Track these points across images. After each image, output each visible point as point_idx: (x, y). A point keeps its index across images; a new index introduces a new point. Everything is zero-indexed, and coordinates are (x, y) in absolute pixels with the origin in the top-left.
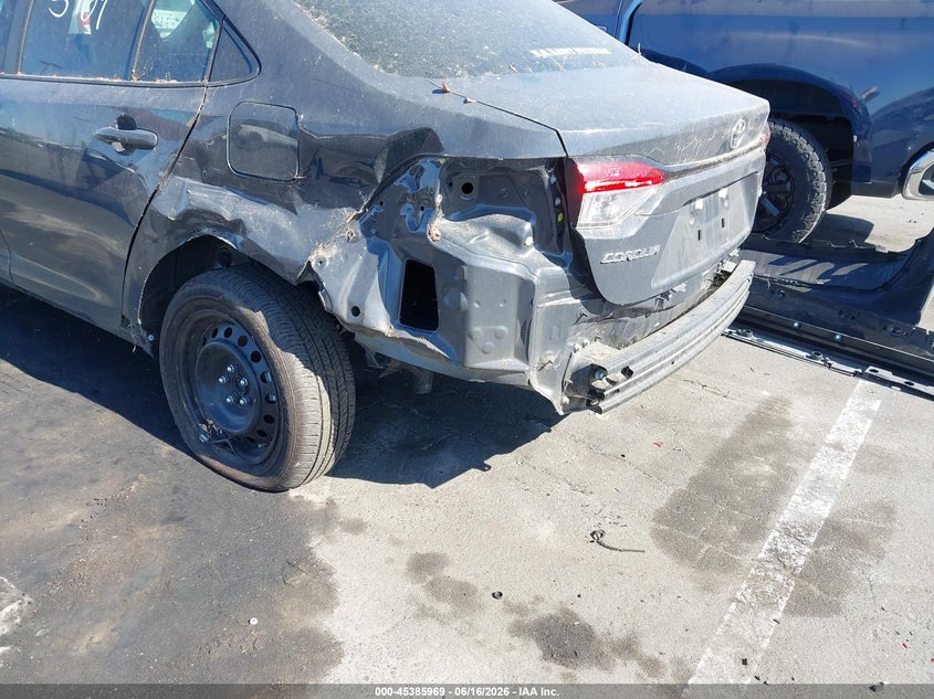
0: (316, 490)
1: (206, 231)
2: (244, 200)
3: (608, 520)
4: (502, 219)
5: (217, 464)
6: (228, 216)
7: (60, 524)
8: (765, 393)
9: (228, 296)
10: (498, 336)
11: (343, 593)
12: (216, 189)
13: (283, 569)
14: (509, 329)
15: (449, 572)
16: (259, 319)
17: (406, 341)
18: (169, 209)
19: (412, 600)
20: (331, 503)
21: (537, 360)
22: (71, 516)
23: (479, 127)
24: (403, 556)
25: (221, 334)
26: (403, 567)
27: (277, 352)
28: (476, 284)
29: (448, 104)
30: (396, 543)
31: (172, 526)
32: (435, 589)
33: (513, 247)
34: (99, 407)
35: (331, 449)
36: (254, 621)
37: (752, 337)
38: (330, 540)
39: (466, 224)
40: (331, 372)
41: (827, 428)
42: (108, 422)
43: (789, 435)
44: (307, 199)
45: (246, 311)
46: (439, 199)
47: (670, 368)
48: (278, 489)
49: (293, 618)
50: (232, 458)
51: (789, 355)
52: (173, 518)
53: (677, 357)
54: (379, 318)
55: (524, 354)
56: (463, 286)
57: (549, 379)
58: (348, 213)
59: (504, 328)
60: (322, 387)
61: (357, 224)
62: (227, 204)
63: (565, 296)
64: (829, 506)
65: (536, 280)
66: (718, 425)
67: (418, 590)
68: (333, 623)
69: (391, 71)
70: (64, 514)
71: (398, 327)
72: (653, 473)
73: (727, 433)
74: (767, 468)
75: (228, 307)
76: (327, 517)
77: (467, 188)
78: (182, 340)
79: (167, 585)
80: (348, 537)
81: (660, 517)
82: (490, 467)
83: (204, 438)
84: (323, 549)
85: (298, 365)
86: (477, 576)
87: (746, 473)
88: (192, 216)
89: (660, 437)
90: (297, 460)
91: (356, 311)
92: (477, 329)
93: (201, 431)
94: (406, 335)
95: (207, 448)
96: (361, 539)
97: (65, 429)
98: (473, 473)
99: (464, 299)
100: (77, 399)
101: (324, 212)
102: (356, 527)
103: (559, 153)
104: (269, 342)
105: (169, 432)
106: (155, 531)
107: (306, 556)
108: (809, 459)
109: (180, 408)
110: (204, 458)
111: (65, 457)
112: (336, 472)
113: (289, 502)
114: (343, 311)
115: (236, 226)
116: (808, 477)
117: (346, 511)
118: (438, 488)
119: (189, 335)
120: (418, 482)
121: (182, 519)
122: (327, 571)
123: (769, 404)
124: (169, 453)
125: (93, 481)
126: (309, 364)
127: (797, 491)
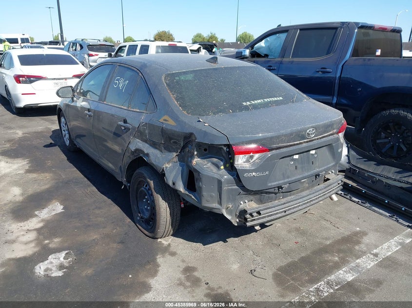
0: (167, 240)
1: (141, 155)
2: (151, 147)
3: (260, 267)
4: (215, 160)
5: (140, 227)
6: (146, 152)
7: (91, 238)
8: (358, 229)
9: (145, 175)
10: (211, 196)
11: (159, 274)
12: (144, 143)
13: (146, 263)
14: (215, 194)
15: (196, 274)
16: (152, 183)
17: (187, 195)
18: (132, 148)
19: (179, 279)
20: (169, 245)
21: (225, 206)
22: (95, 237)
23: (205, 134)
24: (183, 266)
25: (145, 186)
26: (181, 269)
27: (155, 194)
28: (203, 179)
29: (199, 126)
30: (183, 261)
31: (120, 244)
32: (188, 278)
33: (217, 169)
34: (115, 205)
35: (171, 227)
36: (130, 276)
37: (368, 205)
38: (163, 257)
39: (205, 160)
40: (171, 202)
41: (376, 247)
42: (116, 209)
43: (357, 247)
44: (165, 149)
45: (149, 180)
46: (196, 153)
47: (283, 214)
48: (155, 238)
49: (141, 277)
50: (144, 225)
51: (381, 214)
52: (122, 242)
53: (289, 210)
54: (181, 188)
55: (220, 203)
56: (200, 180)
57: (230, 212)
58: (175, 154)
59: (214, 194)
60: (167, 206)
61: (177, 157)
62: (146, 148)
63: (234, 186)
64: (354, 277)
65: (223, 180)
66: (327, 239)
67: (182, 277)
68: (153, 282)
69: (189, 114)
70: (94, 236)
71: (186, 190)
72: (287, 253)
73: (328, 242)
74: (337, 258)
75: (145, 178)
76: (166, 250)
77: (205, 150)
78: (136, 186)
79: (112, 261)
80: (169, 257)
81: (281, 269)
82: (227, 242)
83: (138, 218)
84: (160, 260)
85: (160, 199)
86: (204, 276)
87: (326, 259)
88: (138, 151)
89: (299, 240)
90: (159, 229)
91: (174, 184)
92: (204, 193)
93: (138, 216)
94: (187, 193)
95: (139, 222)
96: (173, 258)
97: (103, 210)
98: (221, 243)
99: (200, 183)
100: (109, 201)
101: (169, 153)
102: (173, 254)
103: (227, 143)
104: (153, 190)
105: (130, 215)
106: (115, 245)
107: (154, 260)
108: (357, 259)
109: (134, 207)
110: (137, 225)
111: (99, 219)
112: (173, 235)
113: (157, 242)
114: (171, 184)
115: (147, 155)
116: (353, 265)
117: (172, 249)
118: (206, 246)
119: (138, 185)
120: (200, 243)
121: (124, 243)
122: (158, 266)
123: (356, 234)
124: (129, 222)
125: (104, 228)
126: (164, 199)
127: (343, 269)
